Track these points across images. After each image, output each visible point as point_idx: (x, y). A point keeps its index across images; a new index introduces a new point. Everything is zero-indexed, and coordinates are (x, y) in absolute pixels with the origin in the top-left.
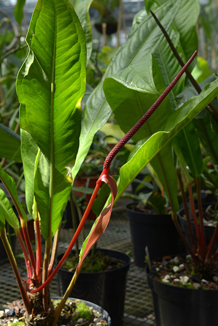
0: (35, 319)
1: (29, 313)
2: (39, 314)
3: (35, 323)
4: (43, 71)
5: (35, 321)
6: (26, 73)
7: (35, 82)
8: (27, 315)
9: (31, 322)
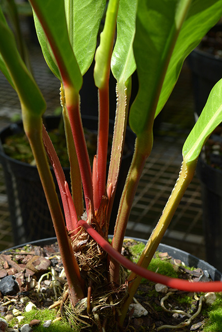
0: (95, 308)
3: (96, 316)
5: (96, 312)
8: (72, 298)
9: (84, 312)
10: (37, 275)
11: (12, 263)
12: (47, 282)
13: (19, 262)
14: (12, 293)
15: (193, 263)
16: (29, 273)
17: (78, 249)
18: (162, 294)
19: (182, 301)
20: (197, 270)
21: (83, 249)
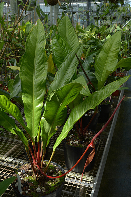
1: (36, 175)
2: (40, 174)
3: (39, 178)
4: (58, 99)
6: (50, 99)
7: (53, 102)
8: (35, 175)
9: (37, 178)
10: (29, 169)
11: (25, 167)
12: (31, 171)
13: (26, 167)
14: (25, 173)
15: (57, 166)
16: (28, 169)
17: (35, 167)
18: (51, 172)
19: (54, 173)
20: (58, 167)
21: (36, 167)
